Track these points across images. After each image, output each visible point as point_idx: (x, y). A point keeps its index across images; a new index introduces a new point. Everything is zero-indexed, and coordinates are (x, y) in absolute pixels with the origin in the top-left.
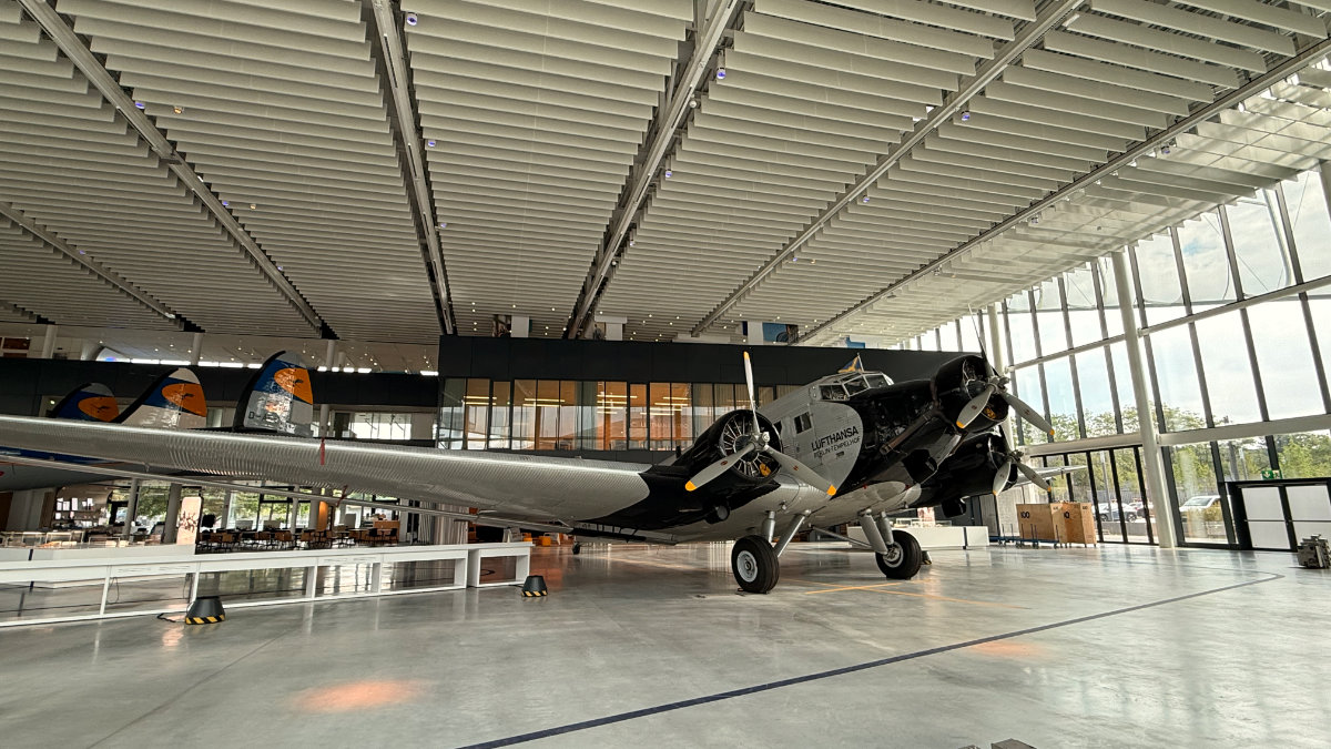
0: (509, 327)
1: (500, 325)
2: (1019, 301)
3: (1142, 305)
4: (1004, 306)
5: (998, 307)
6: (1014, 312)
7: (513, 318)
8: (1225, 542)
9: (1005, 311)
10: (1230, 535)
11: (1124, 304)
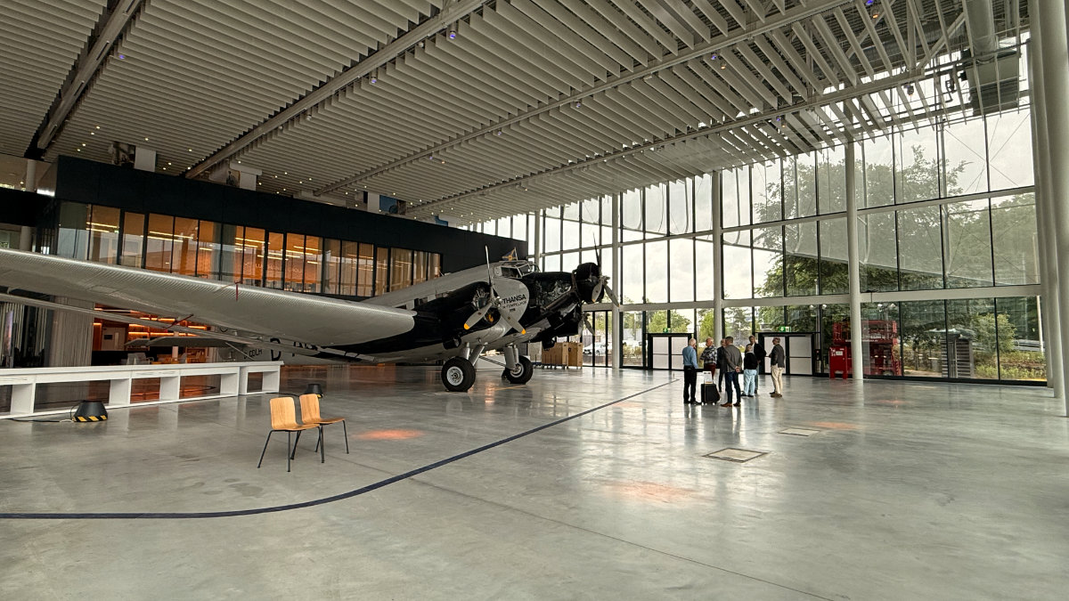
0: (133, 157)
1: (121, 154)
2: (555, 211)
3: (622, 228)
4: (544, 212)
5: (541, 213)
6: (549, 217)
7: (138, 149)
8: (642, 365)
9: (544, 216)
10: (644, 363)
11: (614, 226)
